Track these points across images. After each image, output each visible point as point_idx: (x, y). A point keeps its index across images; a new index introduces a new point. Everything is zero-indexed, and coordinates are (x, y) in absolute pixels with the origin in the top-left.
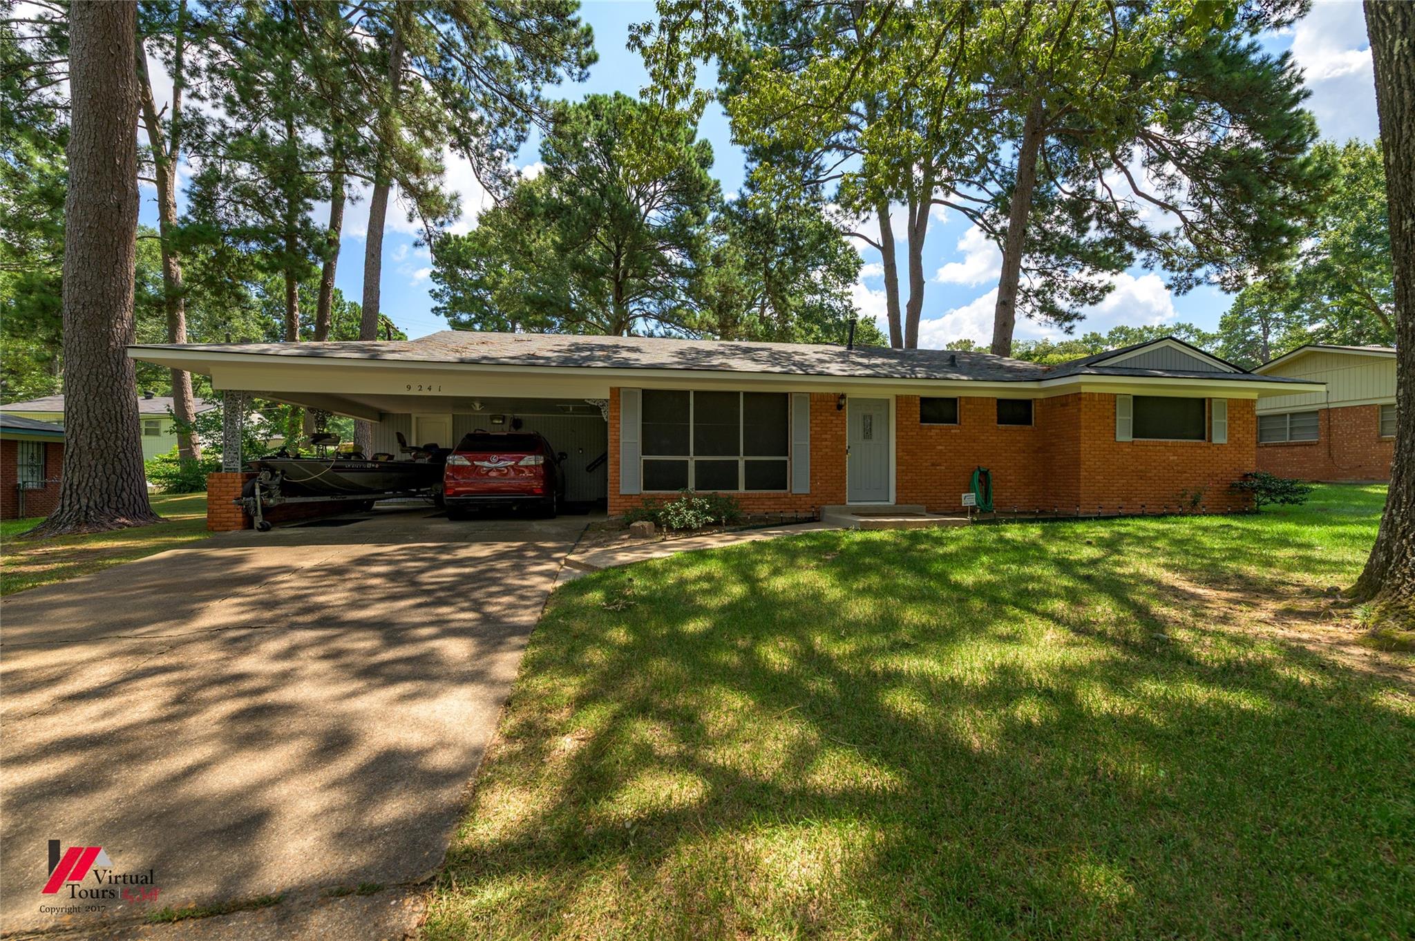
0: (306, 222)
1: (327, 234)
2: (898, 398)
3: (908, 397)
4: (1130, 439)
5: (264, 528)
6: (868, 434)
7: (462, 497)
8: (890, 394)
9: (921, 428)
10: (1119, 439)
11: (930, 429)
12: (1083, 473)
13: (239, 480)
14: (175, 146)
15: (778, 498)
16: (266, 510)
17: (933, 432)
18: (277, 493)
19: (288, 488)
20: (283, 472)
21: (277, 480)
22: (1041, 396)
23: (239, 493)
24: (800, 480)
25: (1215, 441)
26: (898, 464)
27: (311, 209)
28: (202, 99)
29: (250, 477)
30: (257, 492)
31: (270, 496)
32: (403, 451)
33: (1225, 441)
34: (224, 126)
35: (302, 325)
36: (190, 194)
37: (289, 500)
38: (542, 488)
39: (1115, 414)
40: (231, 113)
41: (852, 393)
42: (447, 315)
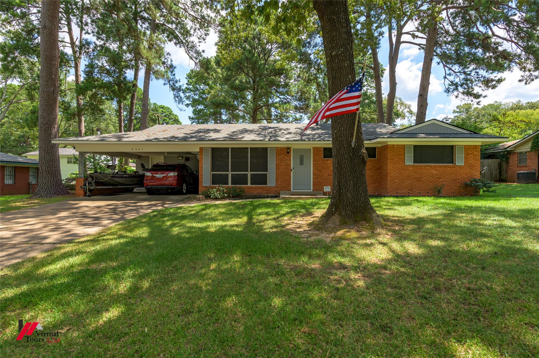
0: (125, 78)
1: (132, 82)
2: (314, 148)
3: (317, 148)
4: (412, 164)
5: (89, 196)
6: (302, 163)
7: (149, 187)
8: (311, 147)
9: (323, 160)
10: (406, 164)
11: (328, 160)
12: (389, 179)
13: (83, 181)
14: (80, 53)
15: (262, 188)
16: (90, 190)
17: (329, 162)
18: (94, 185)
19: (98, 183)
20: (96, 178)
21: (94, 181)
22: (380, 145)
23: (82, 185)
24: (272, 182)
25: (457, 165)
26: (313, 175)
27: (126, 73)
28: (89, 34)
29: (86, 179)
30: (87, 184)
31: (92, 186)
32: (143, 170)
33: (463, 164)
34: (96, 44)
35: (135, 114)
36: (85, 72)
37: (98, 187)
38: (176, 184)
39: (404, 153)
40: (98, 38)
41: (293, 147)
42: (192, 107)
